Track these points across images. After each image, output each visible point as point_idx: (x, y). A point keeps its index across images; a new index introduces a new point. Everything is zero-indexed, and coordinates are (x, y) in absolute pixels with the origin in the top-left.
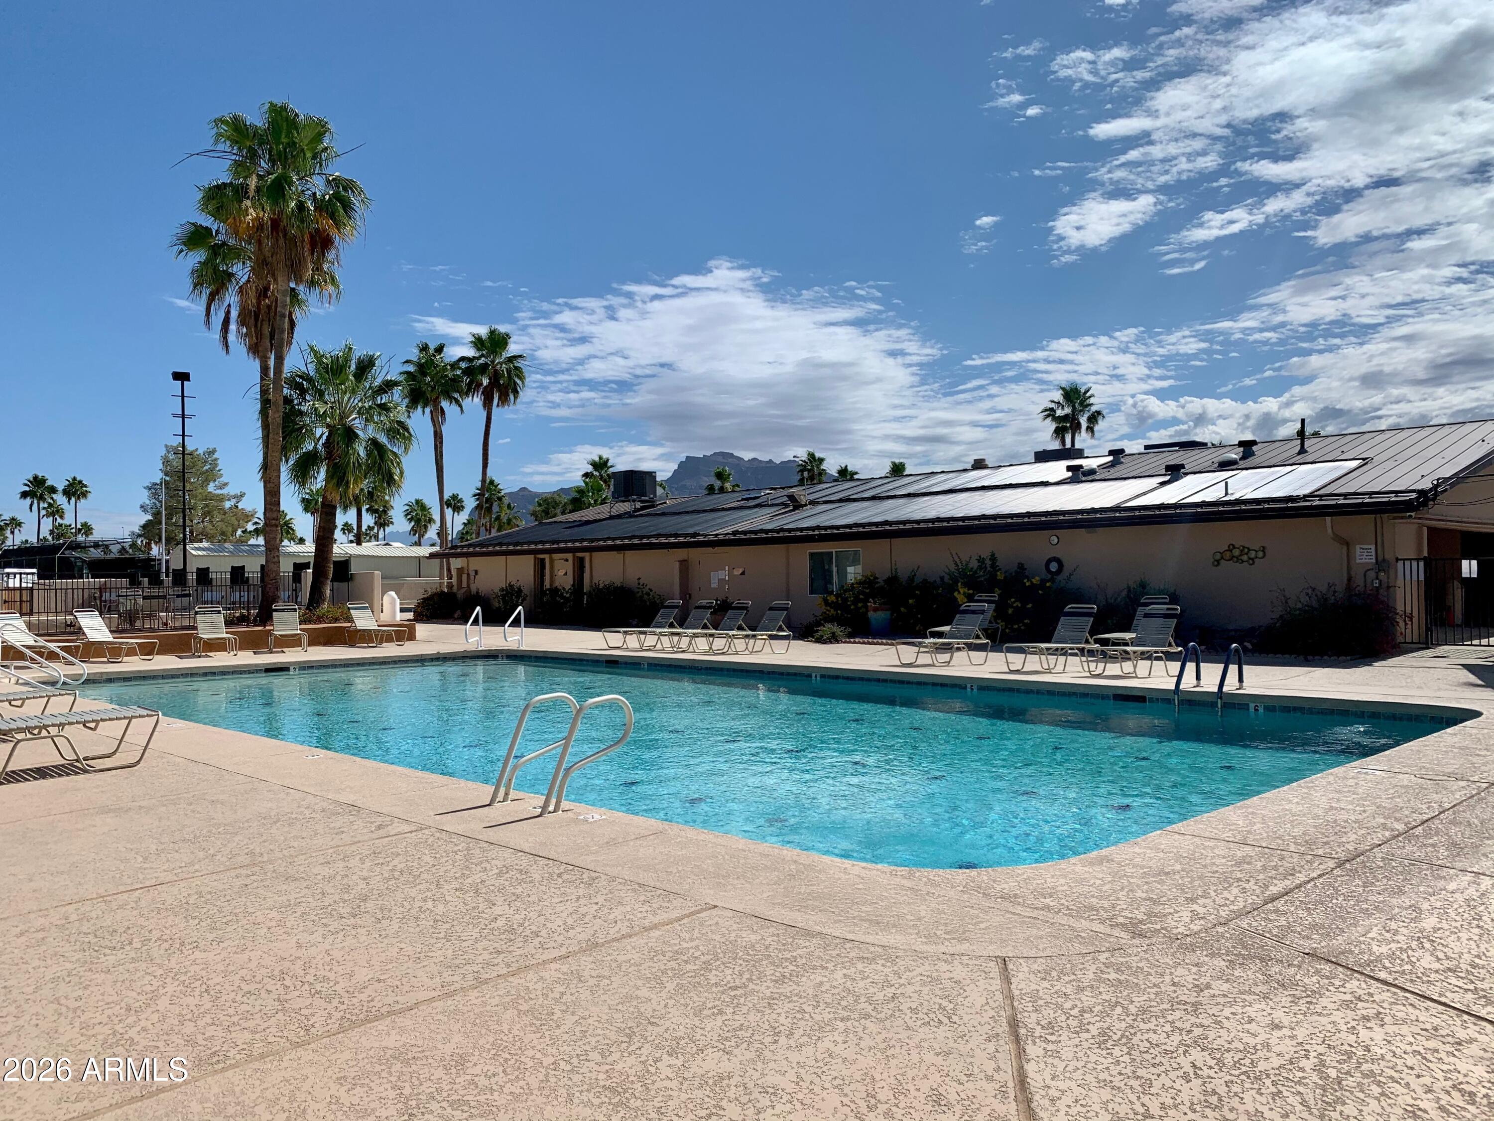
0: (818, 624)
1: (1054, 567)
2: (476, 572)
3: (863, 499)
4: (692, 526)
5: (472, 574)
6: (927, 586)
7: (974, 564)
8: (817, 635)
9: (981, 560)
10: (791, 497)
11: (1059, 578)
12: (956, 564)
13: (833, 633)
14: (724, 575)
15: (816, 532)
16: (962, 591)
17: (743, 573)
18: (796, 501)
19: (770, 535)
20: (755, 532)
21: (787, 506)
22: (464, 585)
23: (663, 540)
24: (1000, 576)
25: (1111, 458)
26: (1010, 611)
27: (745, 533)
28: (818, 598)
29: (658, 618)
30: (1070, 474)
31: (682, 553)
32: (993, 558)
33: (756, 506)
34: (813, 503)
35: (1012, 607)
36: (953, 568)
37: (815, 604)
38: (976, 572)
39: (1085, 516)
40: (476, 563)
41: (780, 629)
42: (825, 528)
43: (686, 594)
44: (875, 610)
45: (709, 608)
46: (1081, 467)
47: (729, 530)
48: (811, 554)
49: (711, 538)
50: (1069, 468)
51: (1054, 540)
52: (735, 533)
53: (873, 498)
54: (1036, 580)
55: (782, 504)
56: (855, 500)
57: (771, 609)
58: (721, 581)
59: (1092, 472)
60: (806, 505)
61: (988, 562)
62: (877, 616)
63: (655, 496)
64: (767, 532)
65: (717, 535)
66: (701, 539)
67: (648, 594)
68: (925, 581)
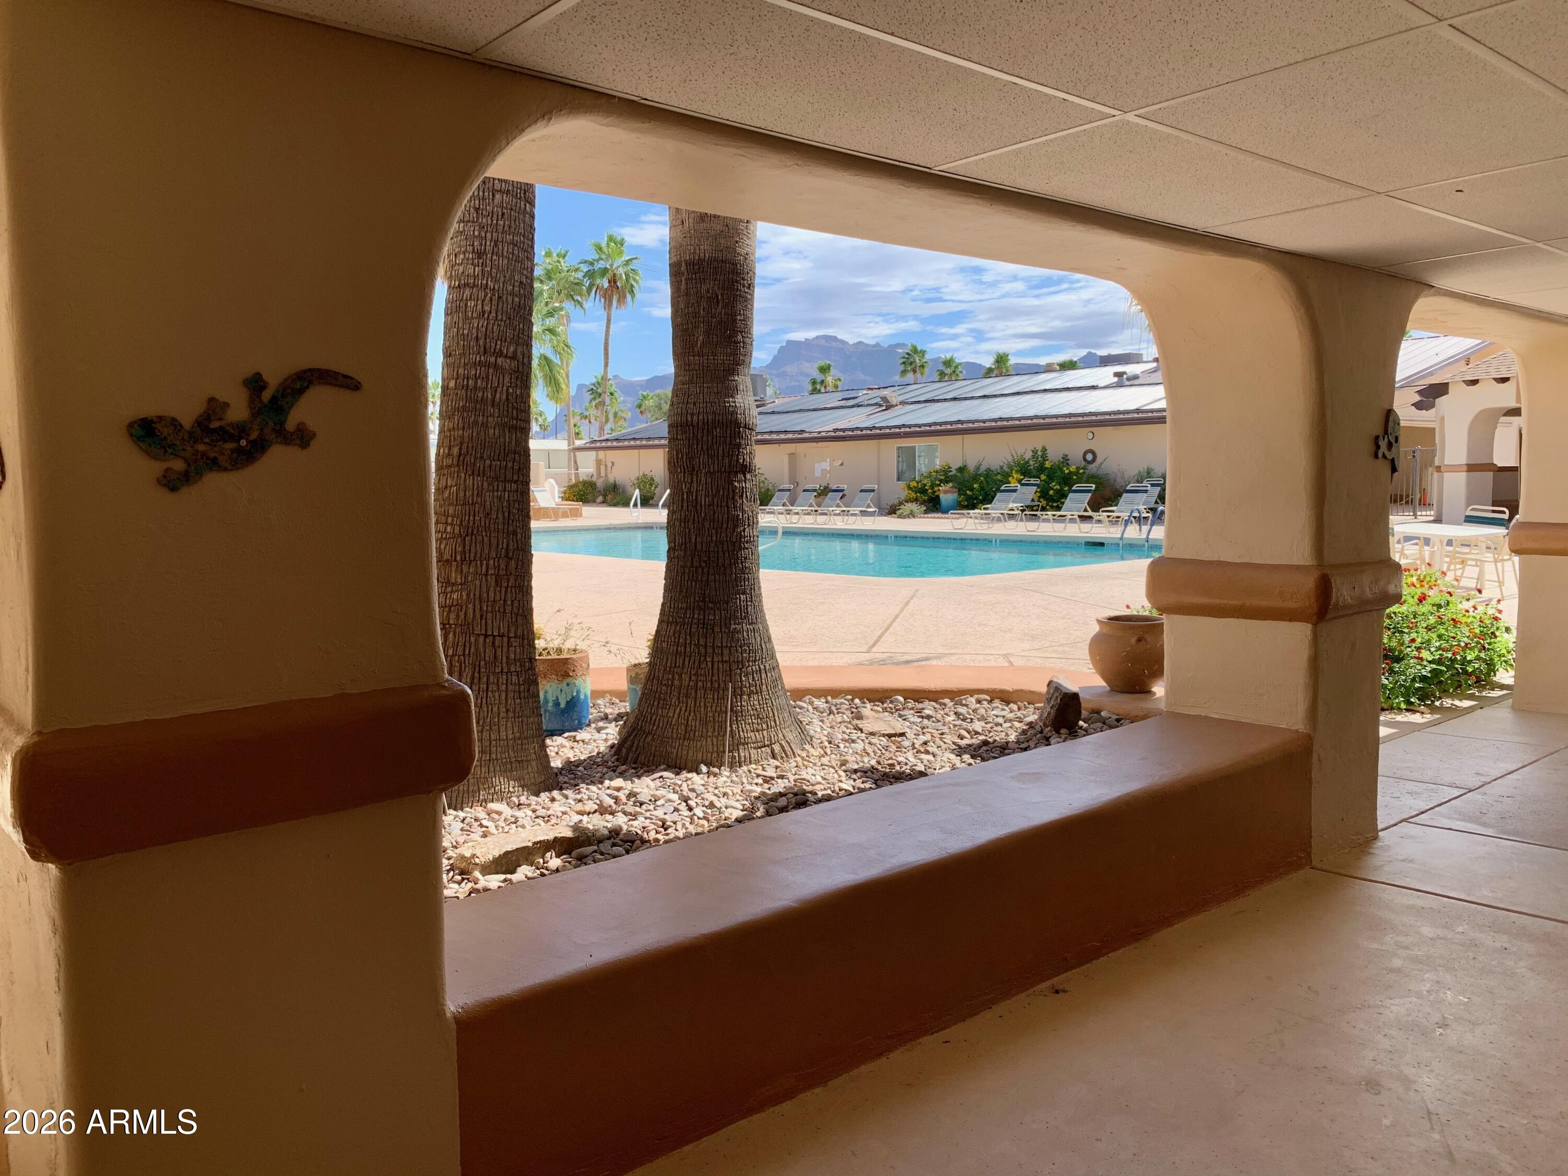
0: (901, 504)
1: (1089, 457)
2: (613, 464)
3: (945, 400)
4: (799, 424)
5: (609, 465)
6: (988, 473)
7: (1028, 455)
8: (898, 512)
9: (1035, 452)
10: (884, 399)
11: (1090, 467)
12: (1012, 456)
13: (912, 511)
14: (826, 465)
15: (903, 430)
16: (1015, 476)
17: (842, 464)
18: (888, 402)
19: (864, 432)
20: (852, 430)
21: (881, 406)
22: (603, 474)
23: (775, 436)
24: (1048, 465)
25: (1155, 365)
26: (1051, 492)
27: (843, 430)
28: (902, 484)
29: (774, 499)
30: (1116, 379)
31: (791, 447)
32: (1044, 450)
33: (853, 406)
34: (903, 403)
35: (1052, 489)
36: (1010, 459)
37: (900, 491)
38: (1028, 462)
39: (1113, 417)
40: (611, 456)
41: (869, 506)
42: (910, 426)
43: (794, 480)
44: (946, 492)
45: (815, 490)
46: (1125, 373)
47: (830, 428)
48: (899, 448)
49: (816, 435)
50: (1117, 375)
51: (1090, 436)
52: (835, 430)
53: (955, 399)
54: (1073, 469)
55: (876, 404)
56: (938, 401)
57: (862, 491)
58: (824, 471)
59: (1136, 377)
60: (897, 405)
61: (1040, 453)
62: (947, 496)
63: (765, 395)
64: (861, 429)
65: (820, 432)
66: (807, 435)
67: (763, 482)
68: (989, 470)
